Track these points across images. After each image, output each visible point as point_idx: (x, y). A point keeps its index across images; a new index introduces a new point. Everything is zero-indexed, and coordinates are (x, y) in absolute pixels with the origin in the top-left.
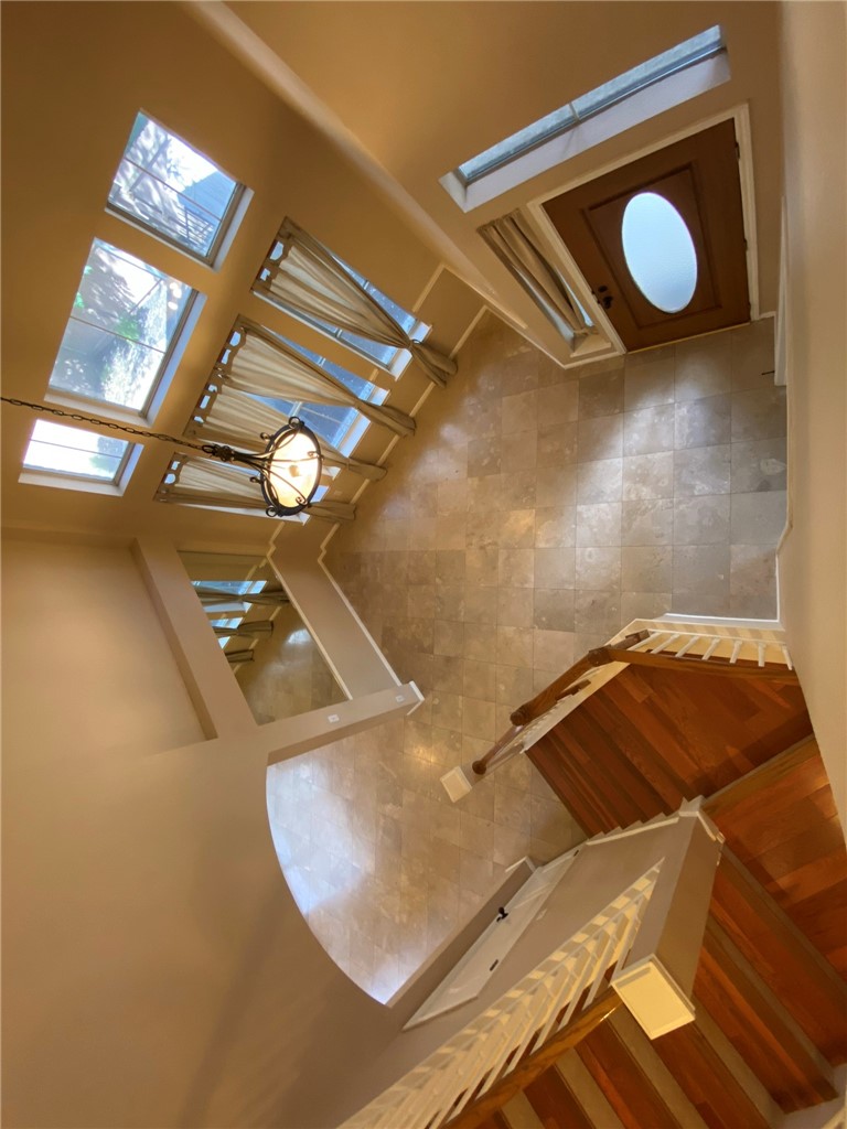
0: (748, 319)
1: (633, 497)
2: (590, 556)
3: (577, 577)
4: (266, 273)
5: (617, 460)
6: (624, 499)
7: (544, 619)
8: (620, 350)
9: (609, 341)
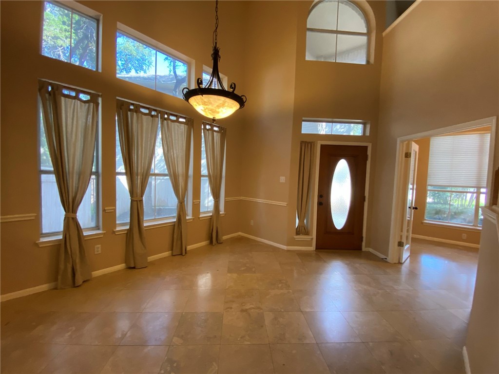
0: (361, 249)
8: (313, 248)
9: (312, 236)
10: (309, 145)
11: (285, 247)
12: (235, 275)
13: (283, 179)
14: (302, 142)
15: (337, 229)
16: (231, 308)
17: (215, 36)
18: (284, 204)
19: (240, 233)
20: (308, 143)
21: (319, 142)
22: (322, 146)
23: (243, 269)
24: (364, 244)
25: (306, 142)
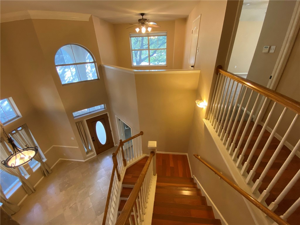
0: (114, 146)
1: (108, 173)
2: (105, 188)
3: (104, 195)
4: (14, 132)
5: (102, 170)
6: (107, 174)
7: (99, 212)
8: (96, 155)
9: (94, 152)
10: (80, 122)
11: (84, 161)
12: (64, 192)
13: (72, 138)
14: (76, 123)
15: (103, 145)
16: (66, 209)
17: (5, 134)
18: (78, 147)
19: (60, 159)
20: (79, 122)
21: (84, 120)
22: (87, 121)
23: (66, 186)
24: (114, 144)
25: (78, 122)
